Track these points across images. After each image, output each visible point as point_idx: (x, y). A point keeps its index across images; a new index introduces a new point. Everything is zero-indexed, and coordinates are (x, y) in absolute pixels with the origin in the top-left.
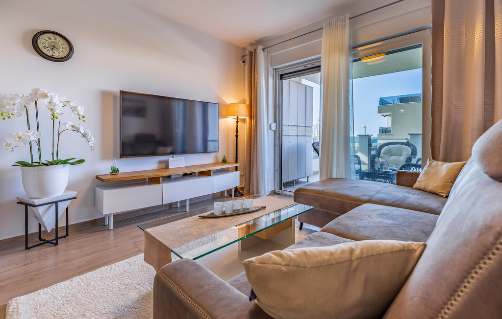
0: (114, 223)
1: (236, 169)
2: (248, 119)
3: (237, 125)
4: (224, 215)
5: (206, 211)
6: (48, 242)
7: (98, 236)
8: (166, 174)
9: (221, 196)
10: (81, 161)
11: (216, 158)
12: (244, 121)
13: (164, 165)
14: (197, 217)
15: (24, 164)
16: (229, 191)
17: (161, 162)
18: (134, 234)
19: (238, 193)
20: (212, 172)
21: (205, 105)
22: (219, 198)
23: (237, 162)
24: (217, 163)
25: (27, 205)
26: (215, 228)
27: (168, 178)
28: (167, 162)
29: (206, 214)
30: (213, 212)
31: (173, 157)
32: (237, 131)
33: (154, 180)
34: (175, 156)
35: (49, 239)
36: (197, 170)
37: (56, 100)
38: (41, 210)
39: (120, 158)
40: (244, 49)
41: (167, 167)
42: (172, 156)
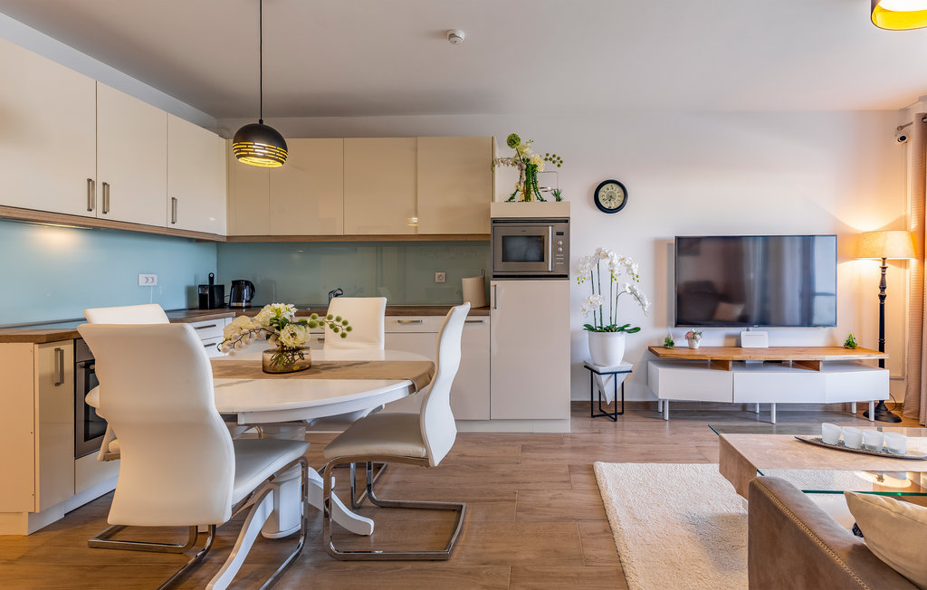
0: (670, 411)
1: (882, 364)
2: (914, 262)
3: (883, 275)
4: (840, 448)
5: (808, 431)
6: (608, 415)
7: (653, 424)
8: (737, 357)
9: (841, 412)
10: (637, 329)
11: (832, 336)
12: (903, 263)
13: (733, 342)
14: (792, 437)
15: (590, 328)
16: (863, 407)
17: (728, 337)
18: (695, 434)
19: (884, 413)
20: (821, 364)
21: (807, 242)
22: (837, 413)
23: (882, 349)
24: (833, 348)
25: (592, 371)
26: (822, 462)
27: (741, 364)
28: (738, 338)
29: (809, 437)
30: (820, 437)
31: (748, 330)
32: (883, 287)
33: (720, 364)
34: (751, 328)
35: (608, 412)
36: (791, 358)
37: (615, 261)
38: (604, 378)
39: (676, 326)
40: (905, 111)
41: (739, 346)
42: (746, 328)
